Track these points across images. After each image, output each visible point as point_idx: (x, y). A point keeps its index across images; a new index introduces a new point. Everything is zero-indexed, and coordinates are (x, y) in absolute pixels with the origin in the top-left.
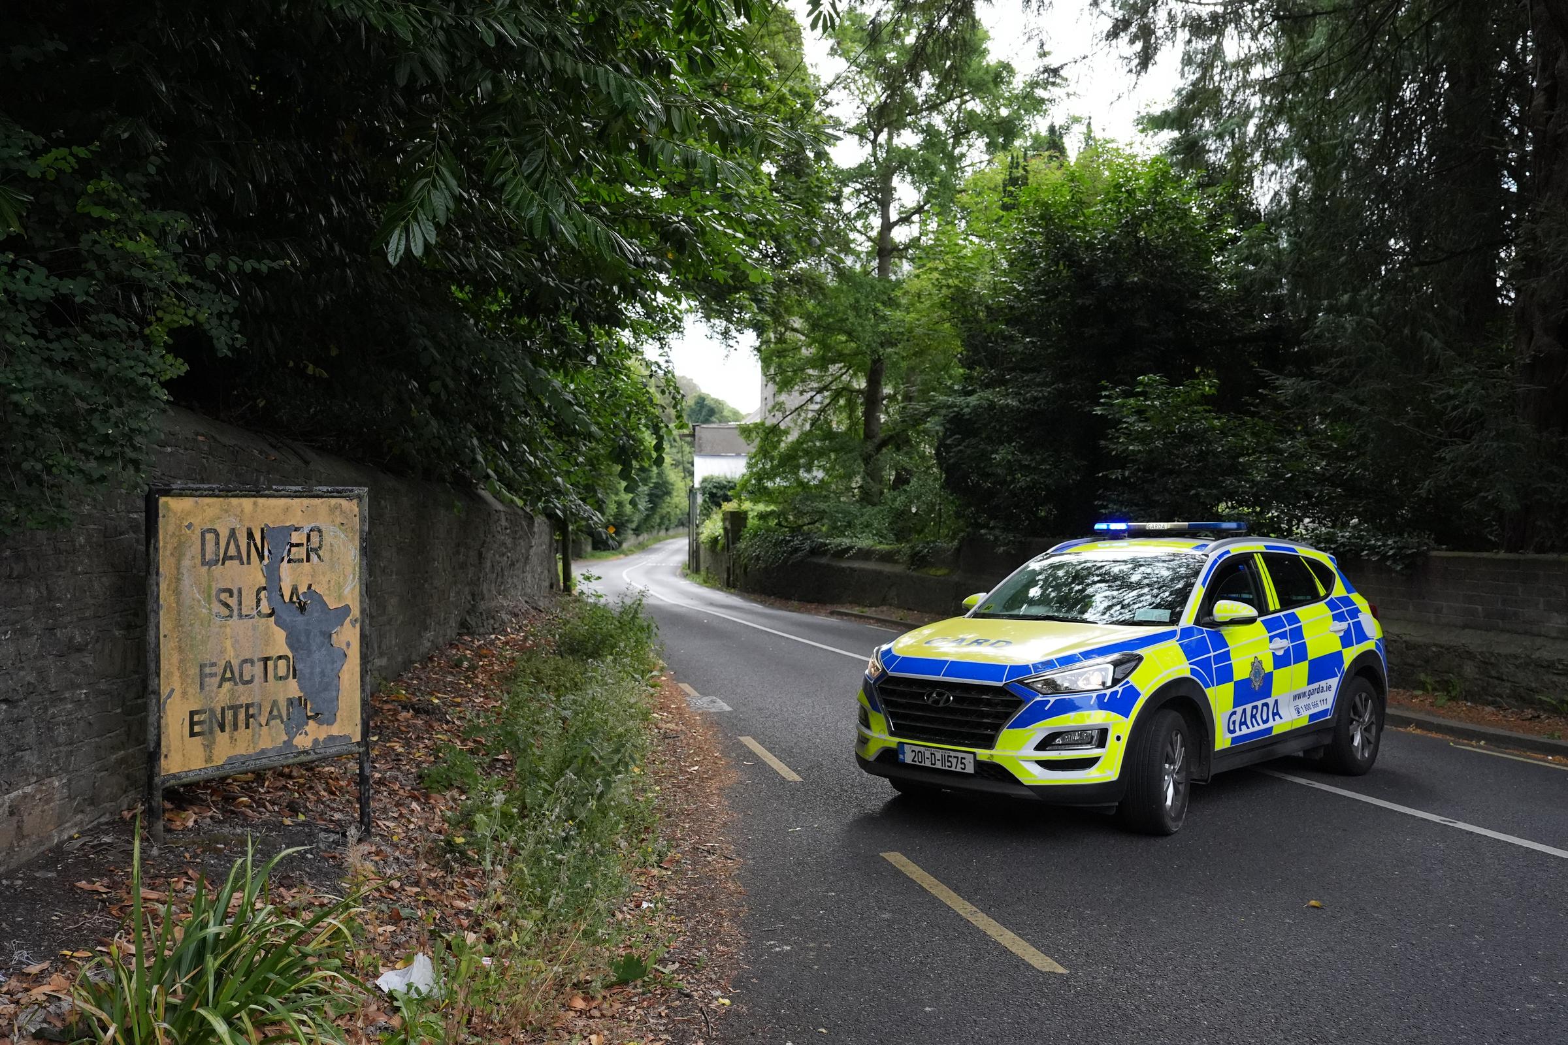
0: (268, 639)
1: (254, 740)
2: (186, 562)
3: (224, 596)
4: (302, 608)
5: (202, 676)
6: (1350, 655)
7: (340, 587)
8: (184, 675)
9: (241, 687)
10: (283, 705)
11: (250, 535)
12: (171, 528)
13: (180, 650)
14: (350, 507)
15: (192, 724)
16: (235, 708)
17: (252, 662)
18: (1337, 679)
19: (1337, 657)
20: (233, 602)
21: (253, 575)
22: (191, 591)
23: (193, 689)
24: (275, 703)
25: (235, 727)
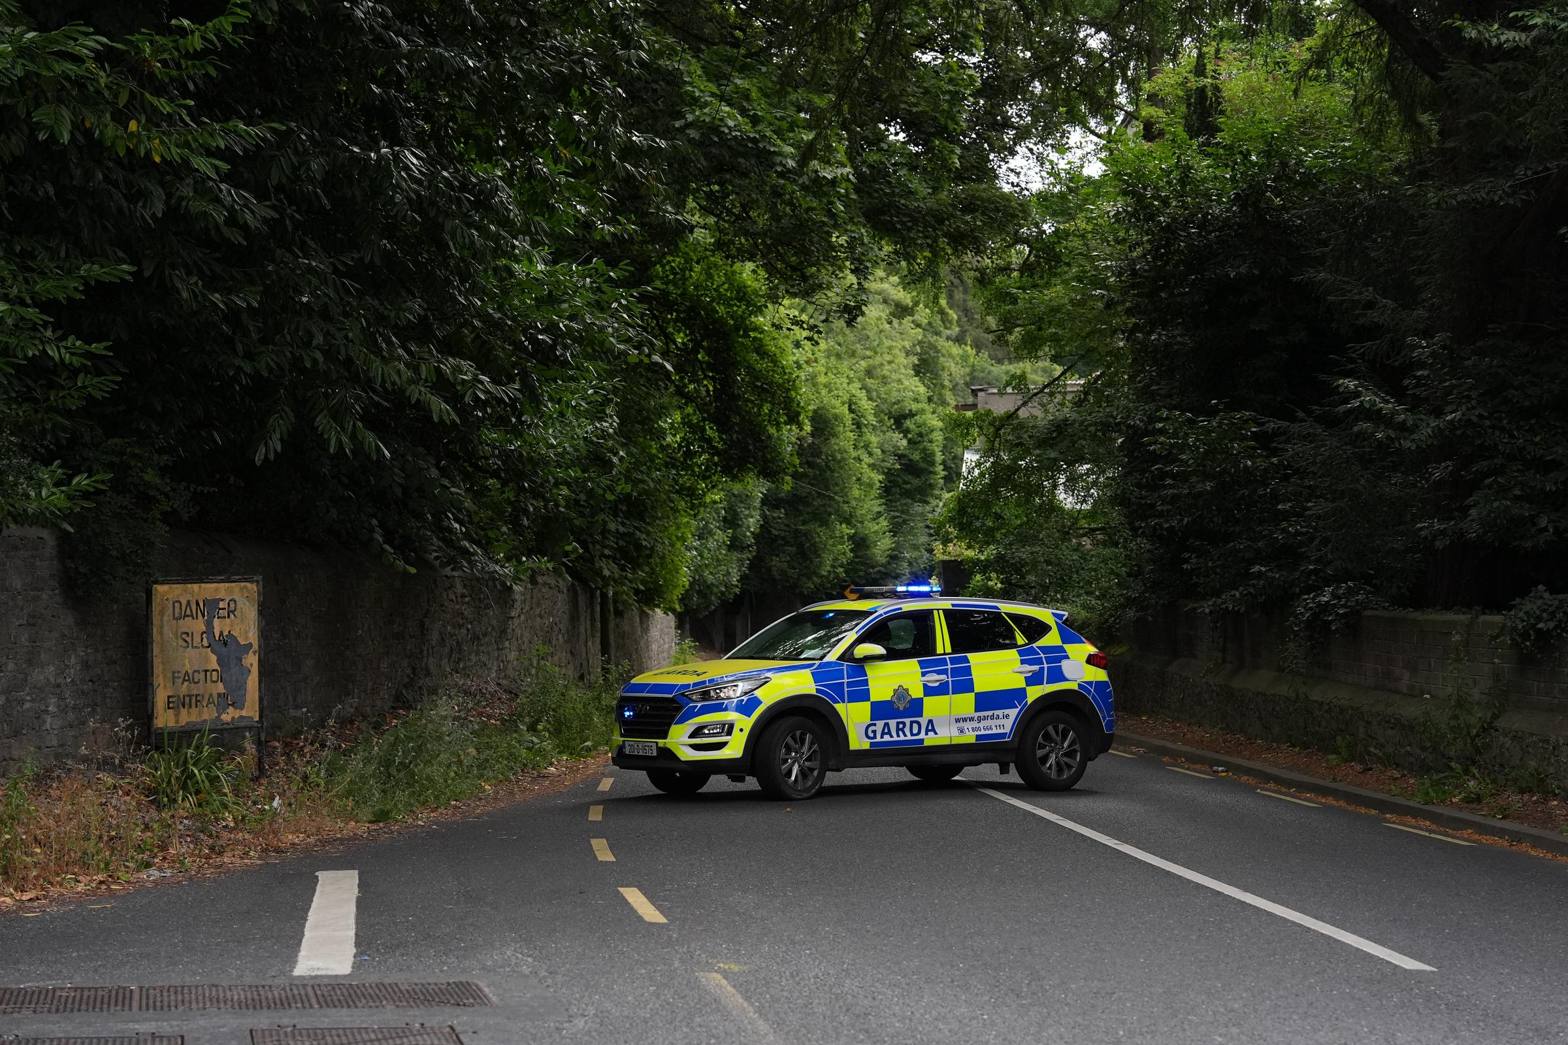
0: (207, 660)
1: (200, 714)
2: (166, 618)
3: (184, 636)
4: (225, 644)
5: (174, 677)
6: (1034, 693)
7: (246, 632)
8: (165, 676)
9: (193, 685)
10: (215, 696)
11: (198, 604)
12: (158, 601)
13: (163, 663)
14: (252, 587)
15: (169, 702)
16: (190, 696)
17: (198, 672)
18: (1017, 710)
19: (1020, 694)
20: (188, 640)
21: (199, 625)
22: (168, 632)
23: (169, 685)
24: (211, 695)
25: (190, 706)
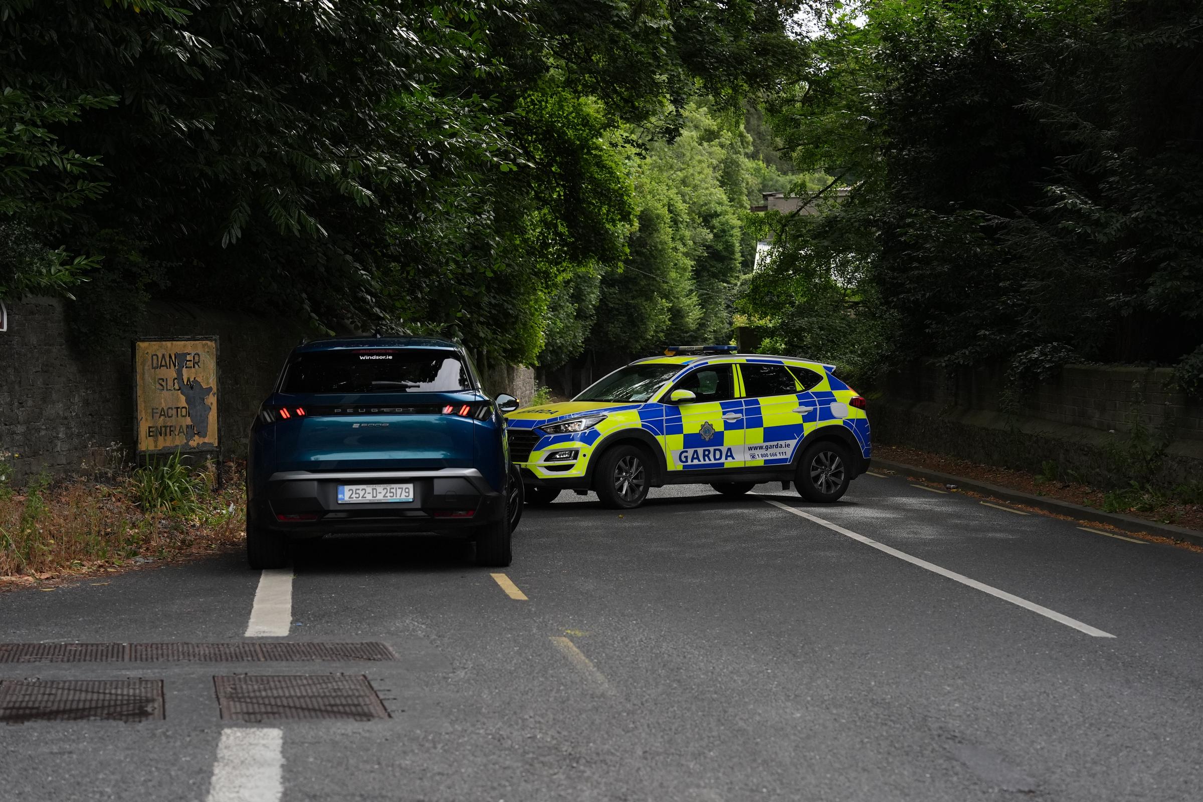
0: (178, 399)
1: (173, 440)
2: (146, 368)
3: (161, 381)
4: (192, 388)
5: (153, 413)
6: (809, 428)
7: (207, 379)
8: (146, 413)
9: (167, 419)
10: (184, 427)
11: (170, 357)
12: (141, 354)
13: (145, 402)
14: (212, 344)
15: (150, 432)
16: (166, 427)
17: (172, 409)
18: (796, 441)
19: (798, 428)
20: (164, 384)
21: (172, 373)
22: (148, 379)
23: (150, 418)
24: (181, 426)
25: (166, 435)
